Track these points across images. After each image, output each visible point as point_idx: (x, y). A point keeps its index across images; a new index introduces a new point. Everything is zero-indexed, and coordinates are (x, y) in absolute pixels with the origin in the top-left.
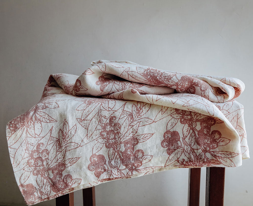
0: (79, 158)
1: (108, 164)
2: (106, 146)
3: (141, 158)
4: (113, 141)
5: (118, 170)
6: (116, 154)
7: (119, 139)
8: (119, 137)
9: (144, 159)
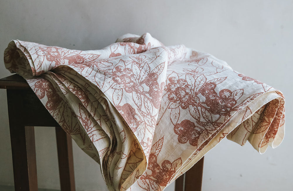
0: (163, 138)
1: (198, 125)
2: (183, 108)
3: (231, 96)
4: (187, 97)
5: (213, 124)
6: (199, 108)
7: (192, 91)
8: (191, 90)
9: (234, 95)
